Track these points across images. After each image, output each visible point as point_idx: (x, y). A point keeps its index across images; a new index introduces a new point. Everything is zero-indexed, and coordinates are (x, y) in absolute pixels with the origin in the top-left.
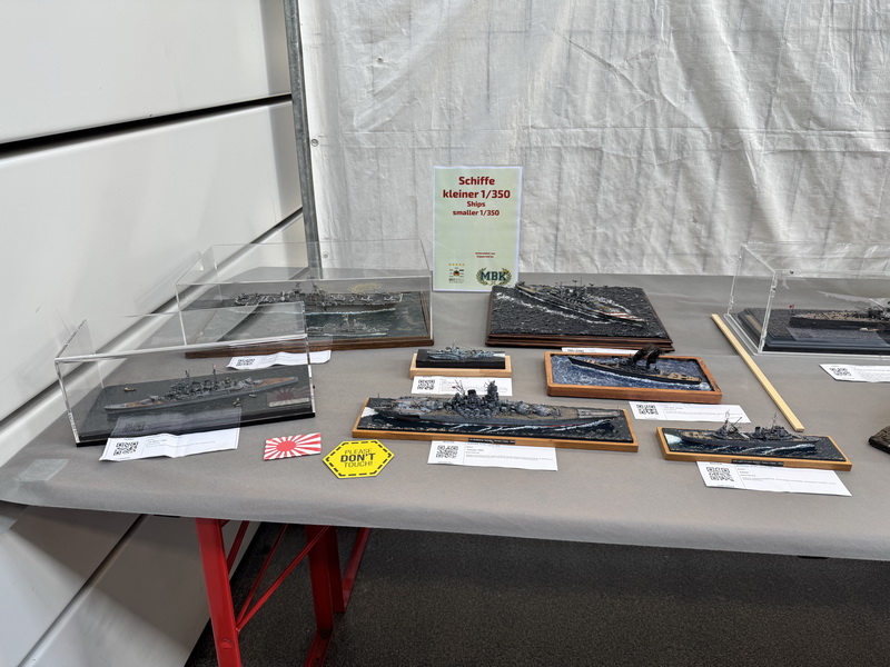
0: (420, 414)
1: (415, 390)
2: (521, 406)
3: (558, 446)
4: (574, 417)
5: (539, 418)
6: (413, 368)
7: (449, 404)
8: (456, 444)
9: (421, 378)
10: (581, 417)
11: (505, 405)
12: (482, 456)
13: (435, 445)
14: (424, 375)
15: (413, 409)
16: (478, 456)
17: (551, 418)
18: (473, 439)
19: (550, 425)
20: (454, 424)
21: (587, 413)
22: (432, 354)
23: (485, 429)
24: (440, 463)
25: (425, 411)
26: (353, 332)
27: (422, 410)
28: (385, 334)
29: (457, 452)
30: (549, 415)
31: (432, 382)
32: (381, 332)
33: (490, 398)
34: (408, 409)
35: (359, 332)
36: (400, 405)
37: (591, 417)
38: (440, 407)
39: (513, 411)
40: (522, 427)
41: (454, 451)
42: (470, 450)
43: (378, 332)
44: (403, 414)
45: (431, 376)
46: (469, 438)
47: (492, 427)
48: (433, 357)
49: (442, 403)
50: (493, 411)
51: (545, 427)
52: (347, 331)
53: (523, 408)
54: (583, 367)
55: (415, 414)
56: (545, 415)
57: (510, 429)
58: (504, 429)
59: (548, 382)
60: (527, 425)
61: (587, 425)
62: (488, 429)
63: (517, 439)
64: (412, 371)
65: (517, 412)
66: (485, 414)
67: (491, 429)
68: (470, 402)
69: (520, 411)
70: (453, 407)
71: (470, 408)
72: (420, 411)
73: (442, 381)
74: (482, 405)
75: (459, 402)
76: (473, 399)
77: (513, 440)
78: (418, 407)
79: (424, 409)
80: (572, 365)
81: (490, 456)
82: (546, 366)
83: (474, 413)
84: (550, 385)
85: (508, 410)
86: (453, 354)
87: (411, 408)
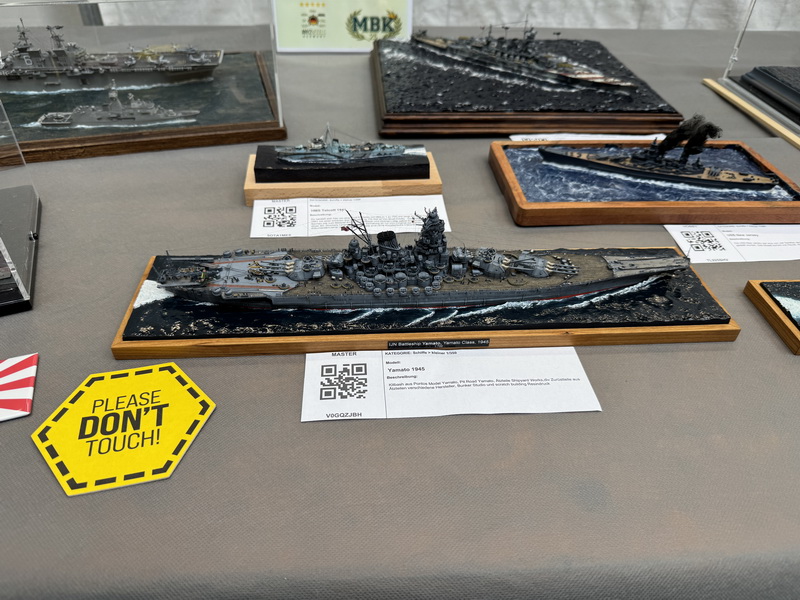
0: (272, 292)
1: (258, 230)
2: (494, 262)
3: (579, 343)
4: (602, 275)
5: (533, 283)
6: (250, 184)
7: (336, 266)
8: (361, 357)
9: (269, 204)
10: (619, 274)
11: (459, 261)
12: (423, 386)
13: (314, 363)
14: (273, 198)
15: (254, 281)
16: (416, 386)
17: (556, 281)
18: (397, 342)
19: (558, 298)
20: (350, 310)
21: (627, 265)
22: (286, 155)
23: (422, 318)
24: (330, 418)
25: (284, 285)
26: (132, 119)
27: (275, 283)
28: (194, 120)
29: (366, 380)
30: (551, 275)
31: (291, 210)
32: (186, 118)
33: (428, 246)
34: (243, 281)
35: (143, 118)
36: (223, 274)
37: (637, 272)
38: (317, 275)
39: (478, 271)
40: (499, 307)
41: (360, 377)
42: (394, 371)
43: (180, 118)
44: (230, 297)
45: (288, 198)
46: (389, 342)
47: (436, 311)
48: (289, 160)
49: (319, 265)
50: (434, 275)
51: (546, 301)
52: (118, 118)
53: (497, 265)
54: (566, 167)
55: (261, 295)
56: (544, 275)
57: (475, 313)
58: (462, 315)
59: (518, 200)
60: (509, 301)
61: (628, 290)
62: (428, 316)
63: (494, 336)
64: (248, 190)
65: (486, 274)
66: (418, 283)
67: (434, 317)
68: (384, 260)
69: (491, 270)
70: (346, 272)
71: (384, 273)
72: (271, 285)
73: (310, 208)
74: (410, 265)
75: (359, 261)
76: (389, 253)
77: (484, 339)
78: (266, 277)
79: (280, 280)
80: (544, 163)
81: (442, 385)
82: (503, 169)
83: (394, 284)
84: (521, 205)
85: (467, 271)
86: (327, 153)
87: (249, 279)
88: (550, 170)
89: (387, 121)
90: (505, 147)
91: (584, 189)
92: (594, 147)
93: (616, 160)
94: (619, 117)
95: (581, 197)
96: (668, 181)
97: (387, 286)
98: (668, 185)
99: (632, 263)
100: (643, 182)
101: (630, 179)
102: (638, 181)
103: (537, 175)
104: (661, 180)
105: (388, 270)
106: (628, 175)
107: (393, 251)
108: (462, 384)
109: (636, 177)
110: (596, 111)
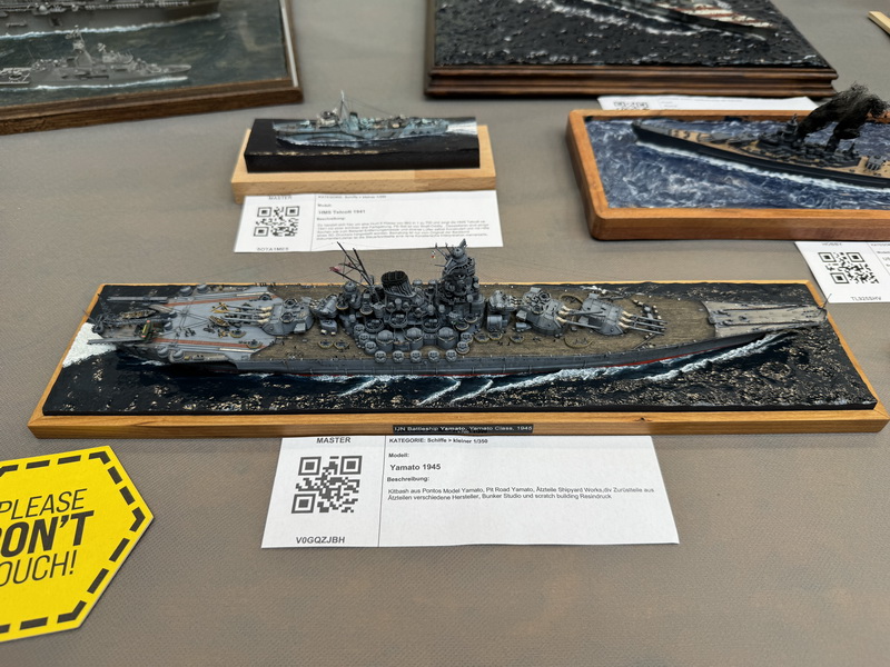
0: (236, 353)
1: (246, 242)
2: (547, 314)
3: (657, 431)
4: (699, 333)
5: (600, 344)
6: (241, 174)
7: (327, 317)
8: (356, 445)
9: (264, 201)
10: (723, 332)
11: (497, 312)
12: (435, 495)
13: (293, 451)
14: (270, 194)
15: (216, 335)
16: (425, 494)
17: (632, 342)
18: (406, 426)
19: (634, 364)
20: (345, 378)
21: (735, 317)
22: (288, 135)
23: (442, 393)
24: (301, 545)
25: (254, 343)
26: (104, 77)
27: (242, 339)
28: (184, 78)
29: (358, 481)
30: (626, 332)
31: (292, 211)
32: (174, 75)
33: (452, 293)
34: (201, 335)
35: (119, 75)
36: (176, 322)
37: (748, 330)
38: (300, 328)
39: (524, 325)
40: (550, 378)
41: (351, 477)
42: (398, 468)
43: (167, 75)
44: (179, 361)
45: (289, 193)
46: (394, 426)
47: (463, 381)
48: (292, 141)
49: (305, 314)
50: (461, 332)
51: (618, 369)
52: (87, 77)
53: (551, 318)
54: (668, 151)
55: (222, 358)
56: (616, 332)
57: (515, 386)
58: (498, 388)
59: (595, 203)
60: (565, 368)
61: (734, 353)
62: (450, 389)
63: (541, 421)
64: (237, 184)
65: (535, 329)
66: (437, 344)
67: (459, 392)
68: (392, 311)
69: (542, 325)
70: (341, 323)
71: (391, 330)
72: (236, 341)
73: (318, 209)
74: (428, 317)
75: (358, 310)
76: (398, 301)
77: (525, 425)
78: (233, 329)
79: (251, 334)
80: (639, 144)
81: (461, 494)
82: (582, 154)
83: (404, 345)
84: (599, 213)
85: (509, 323)
86: (341, 132)
87: (209, 331)
88: (646, 155)
89: (435, 77)
90: (588, 119)
91: (691, 186)
92: (709, 120)
93: (737, 144)
94: (748, 74)
95: (683, 197)
96: (806, 175)
97: (395, 348)
98: (807, 180)
99: (743, 314)
100: (772, 175)
101: (754, 171)
102: (766, 173)
103: (627, 162)
104: (798, 174)
105: (398, 325)
106: (751, 166)
107: (404, 300)
108: (489, 493)
109: (762, 169)
110: (717, 65)
